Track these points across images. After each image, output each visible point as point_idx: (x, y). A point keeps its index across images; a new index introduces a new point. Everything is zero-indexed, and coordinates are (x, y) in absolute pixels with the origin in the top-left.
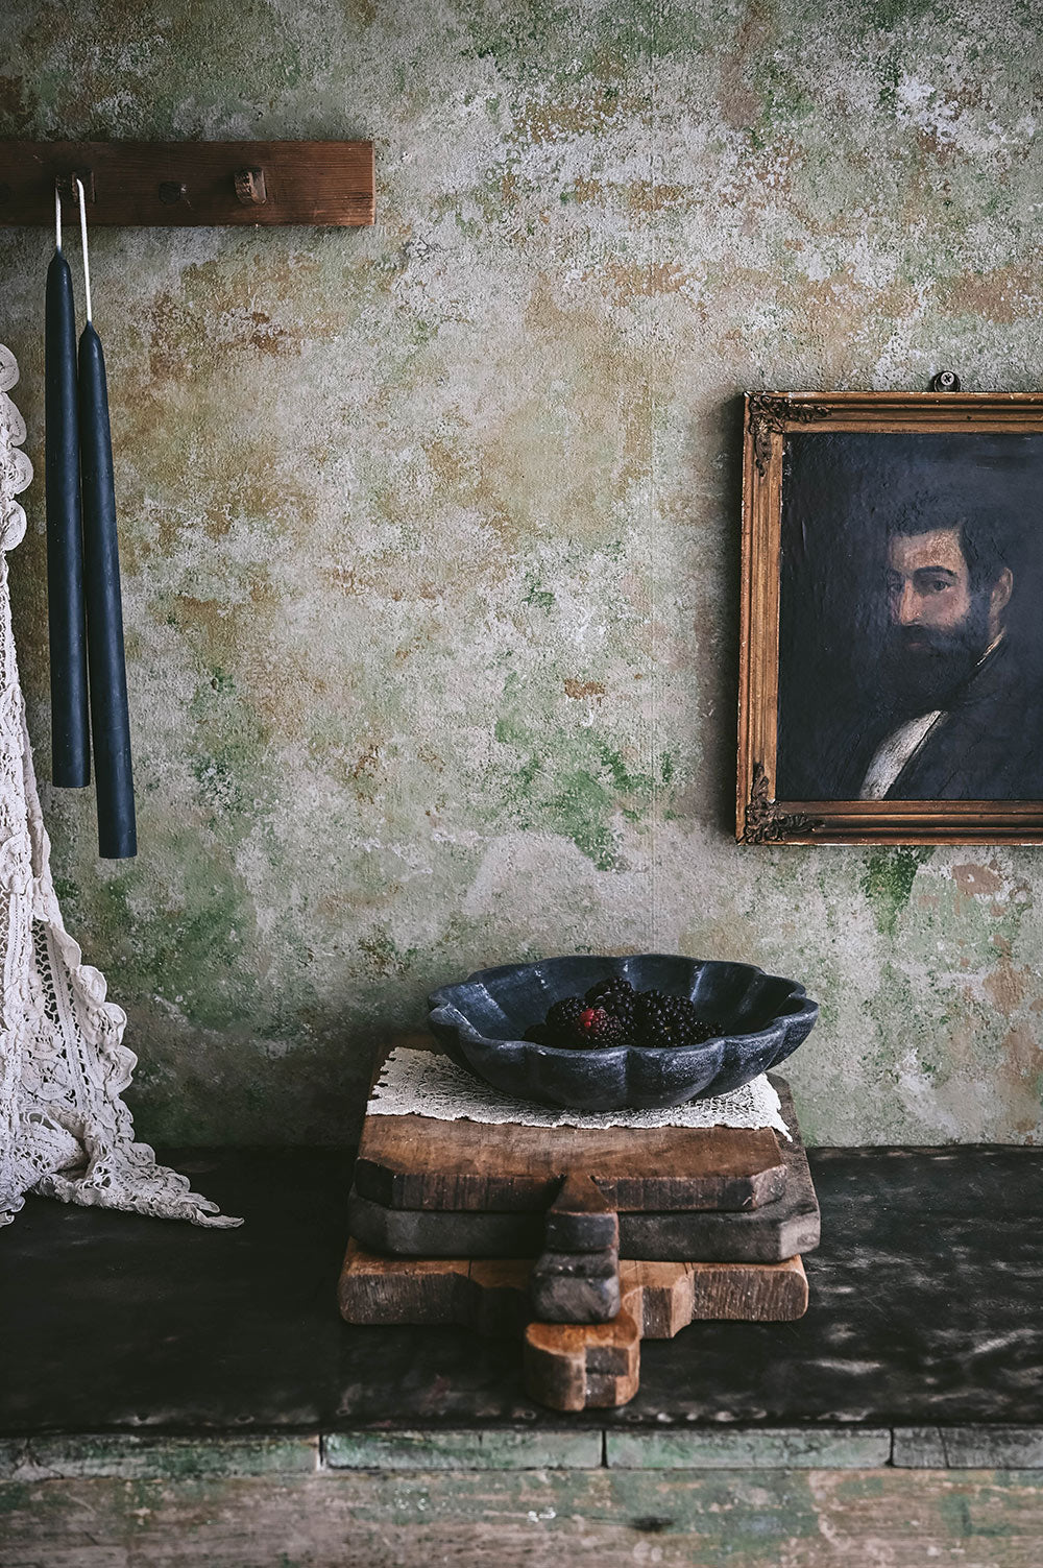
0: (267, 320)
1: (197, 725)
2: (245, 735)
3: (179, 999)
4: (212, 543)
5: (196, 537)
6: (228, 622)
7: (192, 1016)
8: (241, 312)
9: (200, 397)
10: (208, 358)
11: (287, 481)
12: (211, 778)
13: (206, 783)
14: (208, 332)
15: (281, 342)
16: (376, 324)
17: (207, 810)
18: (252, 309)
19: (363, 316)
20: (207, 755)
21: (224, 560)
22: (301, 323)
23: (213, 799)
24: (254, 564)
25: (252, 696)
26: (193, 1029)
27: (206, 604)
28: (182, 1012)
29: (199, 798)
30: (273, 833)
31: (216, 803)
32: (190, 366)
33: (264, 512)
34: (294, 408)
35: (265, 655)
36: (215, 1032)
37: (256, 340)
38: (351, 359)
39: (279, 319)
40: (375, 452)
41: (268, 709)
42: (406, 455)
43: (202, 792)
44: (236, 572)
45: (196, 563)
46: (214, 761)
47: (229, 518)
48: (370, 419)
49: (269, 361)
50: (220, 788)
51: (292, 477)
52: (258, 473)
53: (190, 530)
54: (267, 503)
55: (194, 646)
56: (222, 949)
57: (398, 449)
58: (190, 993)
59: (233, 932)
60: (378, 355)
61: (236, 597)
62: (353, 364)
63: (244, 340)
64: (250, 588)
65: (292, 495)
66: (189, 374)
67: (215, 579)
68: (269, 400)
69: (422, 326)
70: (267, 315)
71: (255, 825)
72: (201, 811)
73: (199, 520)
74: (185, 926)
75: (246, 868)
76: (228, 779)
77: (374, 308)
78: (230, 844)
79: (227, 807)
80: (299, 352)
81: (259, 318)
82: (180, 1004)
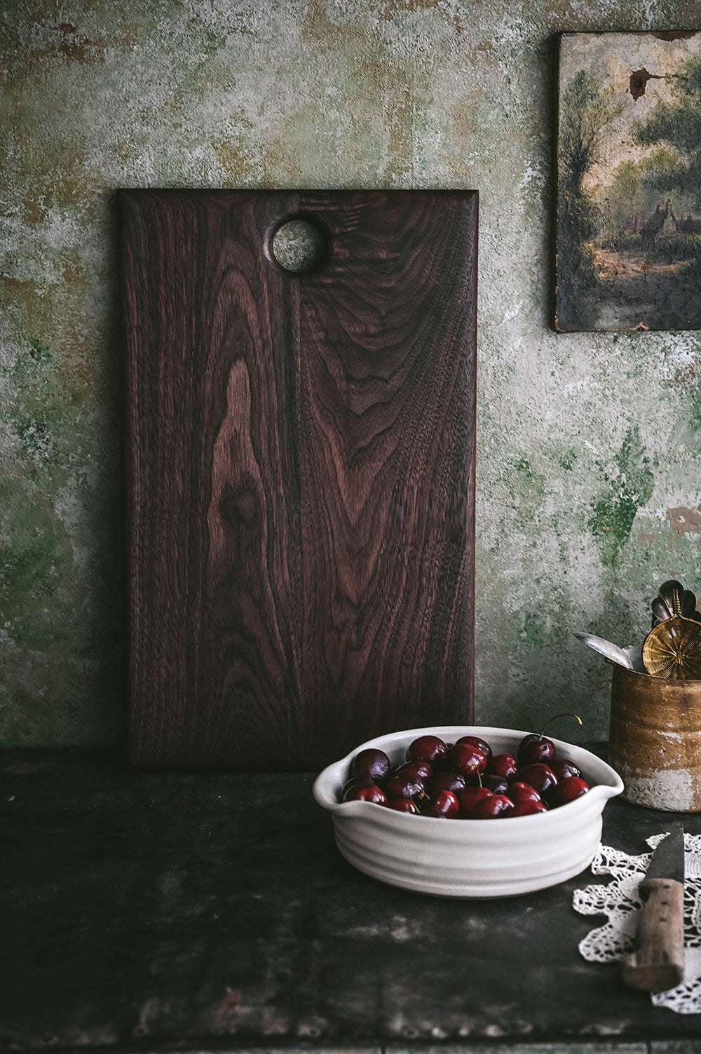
0: (73, 30)
1: (19, 390)
2: (61, 398)
3: (8, 624)
4: (29, 230)
5: (15, 225)
6: (44, 300)
7: (19, 639)
8: (50, 22)
9: (15, 99)
10: (22, 64)
11: (94, 175)
12: (32, 436)
13: (28, 440)
14: (21, 40)
15: (87, 50)
16: (171, 34)
17: (28, 463)
18: (60, 20)
19: (159, 28)
20: (28, 416)
21: (40, 245)
22: (104, 33)
23: (34, 453)
24: (66, 249)
25: (66, 364)
26: (20, 650)
27: (26, 284)
28: (10, 636)
29: (22, 453)
30: (86, 483)
31: (37, 457)
32: (6, 71)
33: (74, 203)
34: (99, 110)
35: (77, 328)
36: (38, 652)
37: (64, 48)
38: (149, 66)
39: (84, 29)
40: (172, 150)
41: (80, 376)
42: (198, 153)
43: (25, 448)
44: (51, 255)
45: (15, 248)
46: (34, 421)
47: (43, 208)
48: (166, 120)
49: (76, 67)
50: (40, 444)
51: (98, 172)
52: (68, 168)
53: (10, 219)
54: (77, 195)
55: (15, 321)
56: (44, 582)
57: (191, 147)
58: (17, 619)
59: (53, 567)
60: (173, 63)
61: (51, 278)
62: (151, 71)
63: (53, 48)
64: (63, 270)
65: (99, 187)
66: (5, 78)
67: (32, 262)
68: (77, 102)
69: (211, 37)
70: (73, 25)
71: (71, 476)
72: (23, 464)
73: (17, 209)
74: (11, 563)
75: (64, 513)
76: (47, 437)
77: (168, 20)
78: (49, 493)
79: (46, 461)
80: (102, 60)
81: (67, 28)
82: (8, 629)
